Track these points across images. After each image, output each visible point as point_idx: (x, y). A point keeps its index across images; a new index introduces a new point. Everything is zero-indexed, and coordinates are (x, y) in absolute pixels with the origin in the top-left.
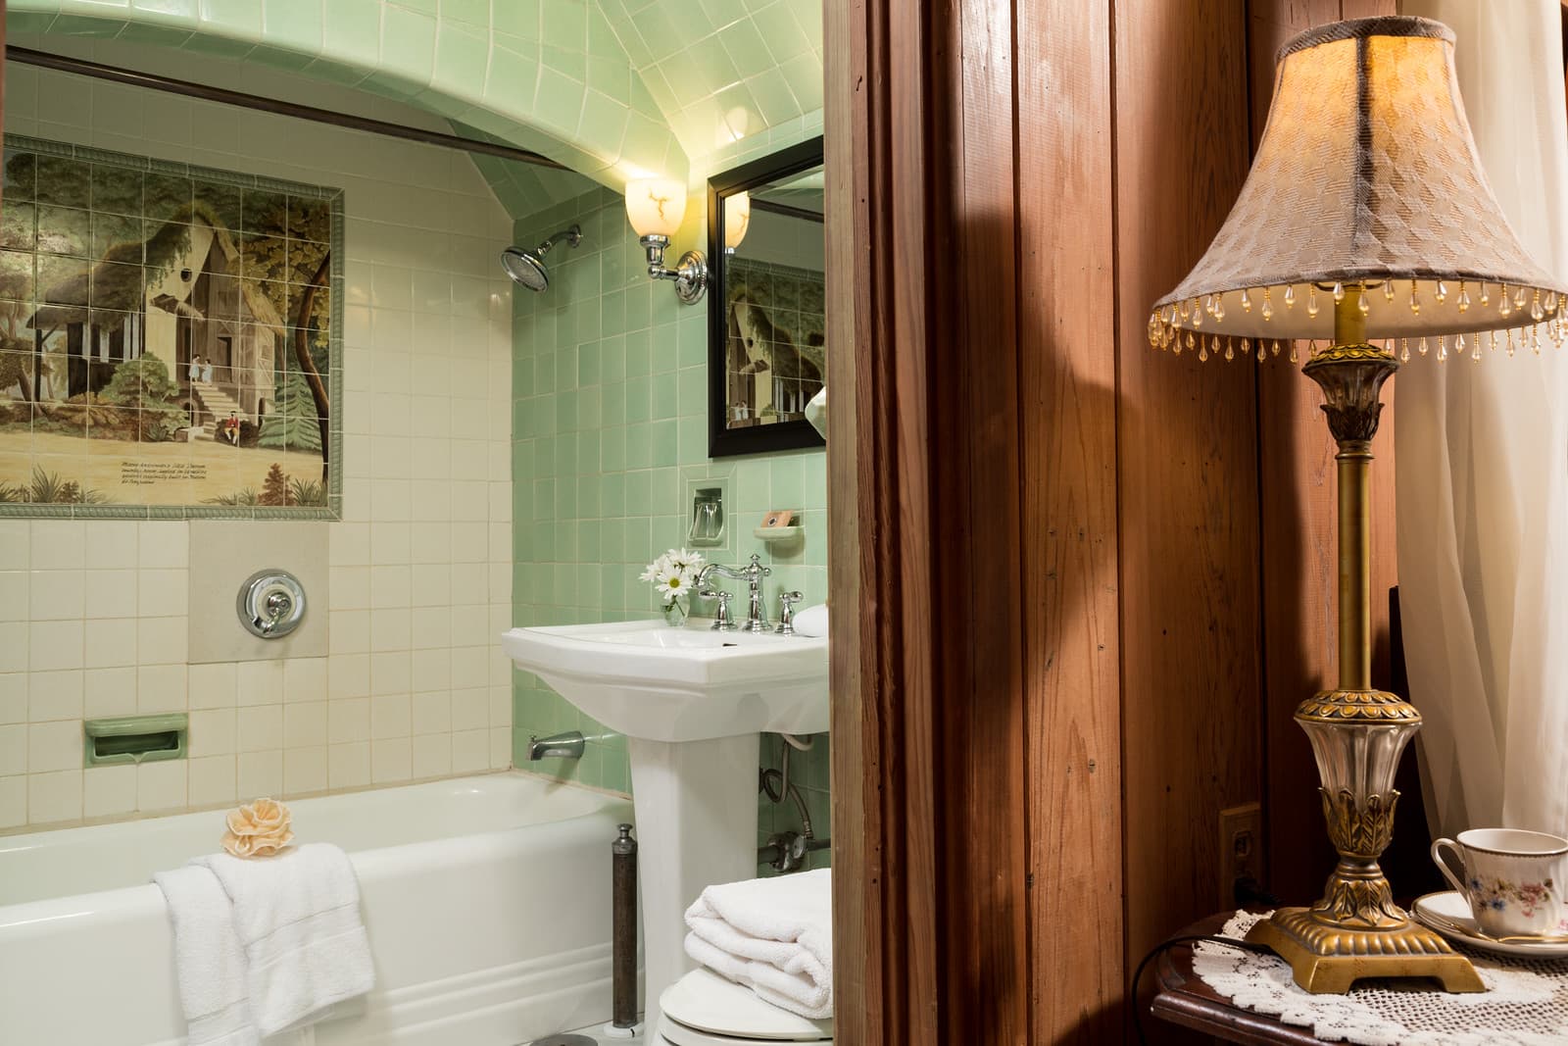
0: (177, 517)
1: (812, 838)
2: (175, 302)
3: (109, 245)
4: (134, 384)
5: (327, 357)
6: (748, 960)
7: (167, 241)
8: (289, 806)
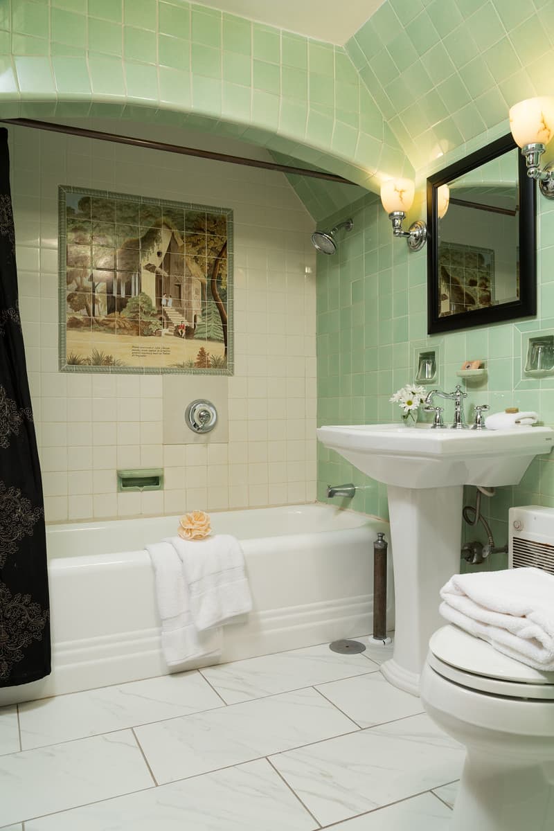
0: (157, 373)
1: (493, 546)
2: (155, 267)
3: (124, 240)
4: (136, 308)
5: (226, 293)
6: (487, 625)
7: (150, 238)
8: (210, 515)
